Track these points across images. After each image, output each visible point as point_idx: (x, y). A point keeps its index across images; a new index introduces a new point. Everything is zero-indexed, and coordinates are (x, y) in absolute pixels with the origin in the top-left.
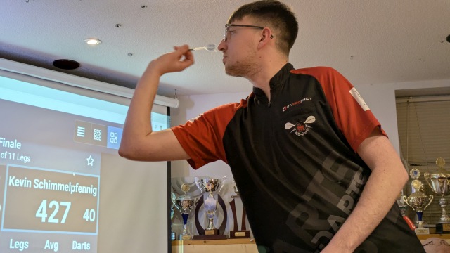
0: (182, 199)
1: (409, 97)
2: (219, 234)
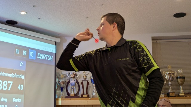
0: (61, 81)
1: (157, 40)
2: (76, 96)
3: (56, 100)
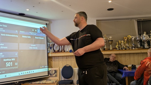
0: (50, 44)
1: (99, 21)
2: (58, 51)
3: (48, 53)
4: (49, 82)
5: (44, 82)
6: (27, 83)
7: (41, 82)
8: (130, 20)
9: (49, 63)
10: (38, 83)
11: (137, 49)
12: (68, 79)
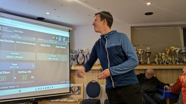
0: (73, 55)
1: (134, 28)
4: (71, 101)
5: (65, 100)
6: (45, 101)
7: (61, 101)
8: (174, 27)
9: (71, 78)
10: (58, 102)
11: (182, 64)
12: (93, 98)
